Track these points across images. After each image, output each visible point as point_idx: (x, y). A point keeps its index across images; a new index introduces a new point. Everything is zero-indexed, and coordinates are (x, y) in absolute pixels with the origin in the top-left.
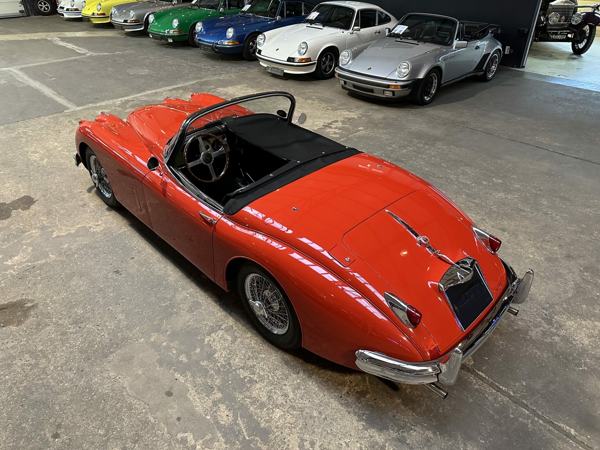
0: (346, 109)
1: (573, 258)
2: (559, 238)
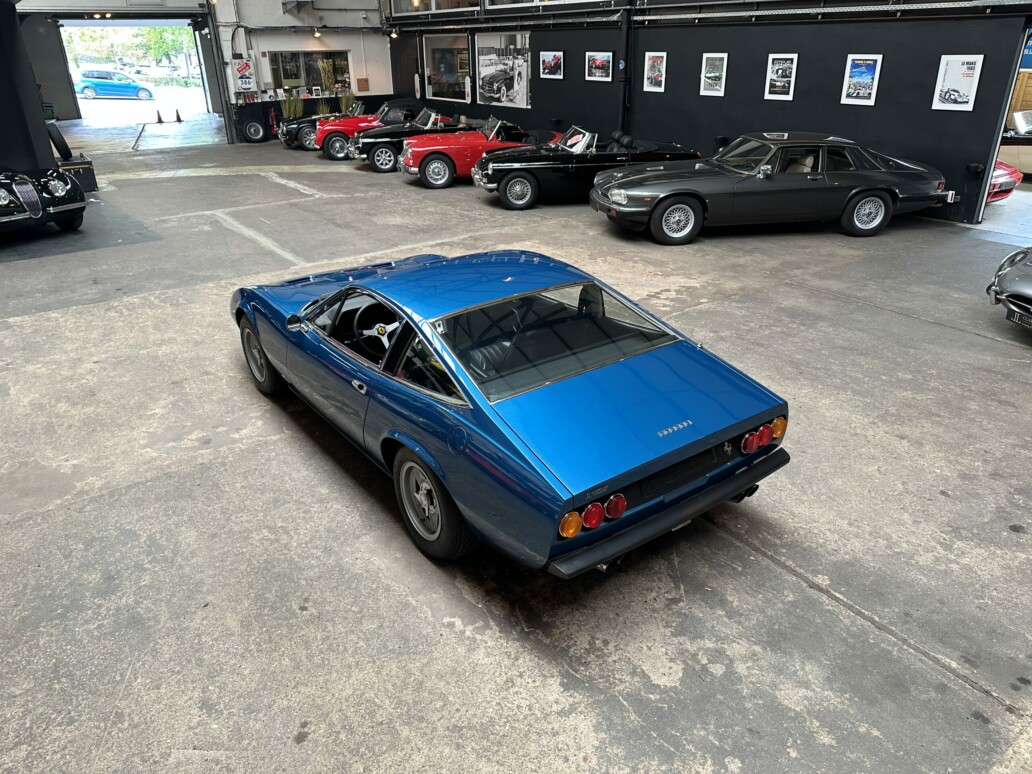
0: (684, 274)
1: (1001, 476)
2: (986, 452)
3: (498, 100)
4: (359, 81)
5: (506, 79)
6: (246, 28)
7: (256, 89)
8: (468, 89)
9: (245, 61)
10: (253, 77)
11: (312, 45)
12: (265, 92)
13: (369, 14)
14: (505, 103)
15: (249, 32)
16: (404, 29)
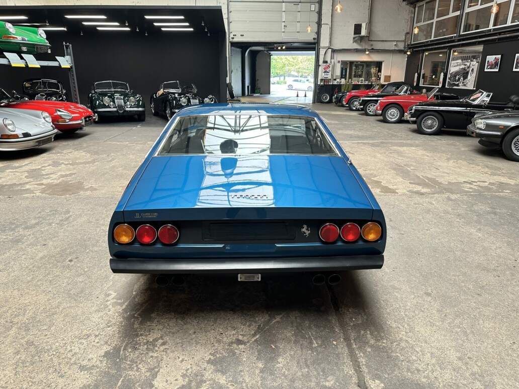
0: (509, 176)
3: (458, 85)
4: (386, 77)
5: (464, 73)
6: (332, 49)
7: (330, 78)
8: (441, 80)
9: (328, 64)
10: (330, 72)
11: (364, 58)
12: (335, 80)
13: (398, 43)
14: (461, 87)
15: (334, 51)
16: (415, 50)
